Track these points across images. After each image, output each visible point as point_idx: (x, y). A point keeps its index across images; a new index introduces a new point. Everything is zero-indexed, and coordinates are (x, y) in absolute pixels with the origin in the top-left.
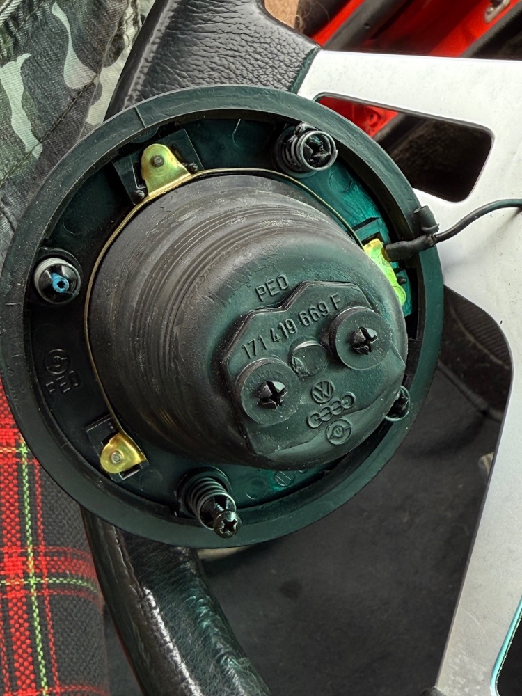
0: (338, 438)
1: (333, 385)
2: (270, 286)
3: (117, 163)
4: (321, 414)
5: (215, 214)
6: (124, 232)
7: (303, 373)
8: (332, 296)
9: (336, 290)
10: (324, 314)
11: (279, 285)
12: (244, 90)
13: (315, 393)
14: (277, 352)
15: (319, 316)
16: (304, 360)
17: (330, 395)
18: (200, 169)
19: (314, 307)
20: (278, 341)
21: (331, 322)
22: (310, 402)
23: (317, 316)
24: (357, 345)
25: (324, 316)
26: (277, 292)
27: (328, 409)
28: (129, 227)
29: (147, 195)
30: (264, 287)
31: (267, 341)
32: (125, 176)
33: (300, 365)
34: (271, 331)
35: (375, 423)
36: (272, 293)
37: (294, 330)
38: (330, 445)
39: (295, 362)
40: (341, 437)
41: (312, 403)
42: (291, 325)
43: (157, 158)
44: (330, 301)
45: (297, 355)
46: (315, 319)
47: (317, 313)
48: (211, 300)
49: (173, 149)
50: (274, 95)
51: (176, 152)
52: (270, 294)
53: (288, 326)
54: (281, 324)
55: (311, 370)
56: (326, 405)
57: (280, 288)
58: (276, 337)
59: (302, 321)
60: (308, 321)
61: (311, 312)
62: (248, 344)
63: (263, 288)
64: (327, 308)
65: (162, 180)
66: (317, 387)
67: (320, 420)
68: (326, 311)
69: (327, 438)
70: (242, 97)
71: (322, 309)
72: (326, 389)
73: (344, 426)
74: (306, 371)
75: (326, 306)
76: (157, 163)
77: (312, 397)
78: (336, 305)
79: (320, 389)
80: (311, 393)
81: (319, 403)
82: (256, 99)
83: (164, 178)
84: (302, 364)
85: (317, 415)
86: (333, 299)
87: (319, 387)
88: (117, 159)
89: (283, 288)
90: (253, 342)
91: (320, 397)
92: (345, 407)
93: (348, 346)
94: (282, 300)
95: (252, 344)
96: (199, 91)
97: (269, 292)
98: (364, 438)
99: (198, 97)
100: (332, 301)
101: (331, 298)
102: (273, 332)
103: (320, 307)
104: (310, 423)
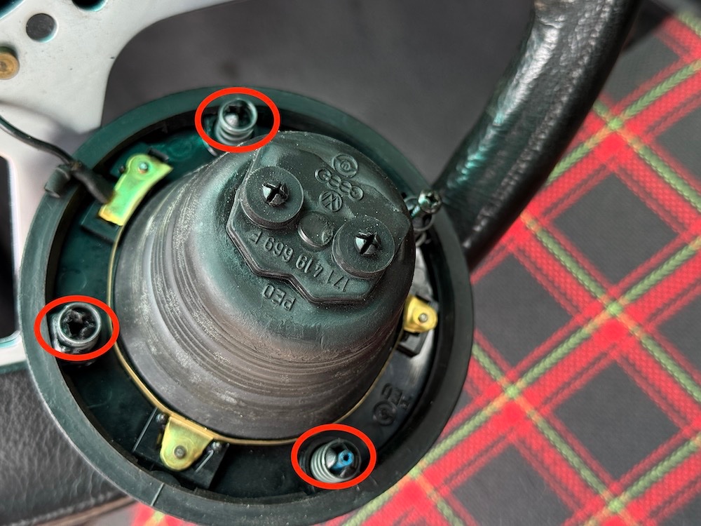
0: (351, 164)
1: (321, 196)
2: (280, 300)
3: (205, 484)
4: (349, 191)
5: (215, 378)
6: (260, 436)
7: (330, 228)
10: (273, 241)
11: (273, 293)
12: (65, 423)
13: (337, 207)
14: (329, 261)
15: (277, 244)
16: (320, 233)
17: (329, 193)
18: (159, 412)
19: (274, 252)
20: (320, 265)
21: (275, 230)
22: (346, 207)
24: (284, 197)
25: (275, 240)
26: (278, 290)
27: (340, 188)
28: (253, 436)
29: (213, 441)
30: (283, 304)
31: (326, 274)
32: (211, 470)
33: (326, 234)
34: (317, 276)
35: (318, 138)
36: (283, 294)
37: (303, 258)
38: (360, 167)
39: (326, 240)
40: (348, 161)
41: (345, 204)
42: (301, 263)
43: (178, 454)
44: (259, 243)
45: (320, 242)
46: (282, 246)
47: (276, 247)
48: (322, 341)
49: (159, 447)
50: (49, 394)
51: (158, 442)
52: (284, 296)
53: (303, 265)
54: (306, 271)
55: (323, 222)
56: (339, 191)
57: (274, 290)
58: (319, 268)
59: (292, 256)
60: (288, 250)
62: (338, 287)
63: (285, 305)
64: (267, 241)
65: (192, 437)
66: (331, 209)
67: (353, 189)
68: (269, 240)
69: (357, 173)
70: (73, 422)
71: (271, 245)
72: (327, 200)
73: (339, 165)
74: (326, 226)
75: (265, 243)
76: (181, 452)
77: (342, 207)
78: (259, 234)
79: (331, 205)
80: (339, 210)
81: (342, 198)
82: (64, 408)
83: (189, 436)
84: (324, 233)
85: (351, 193)
86: (256, 241)
87: (331, 206)
88: (201, 487)
89: (273, 289)
90: (334, 285)
91: (337, 201)
92: (329, 174)
93: (288, 205)
94: (283, 281)
95: (337, 285)
96: (96, 463)
97: (284, 298)
98: (334, 140)
99: (103, 460)
100: (258, 240)
101: (256, 243)
102: (317, 273)
103: (270, 247)
104: (362, 195)
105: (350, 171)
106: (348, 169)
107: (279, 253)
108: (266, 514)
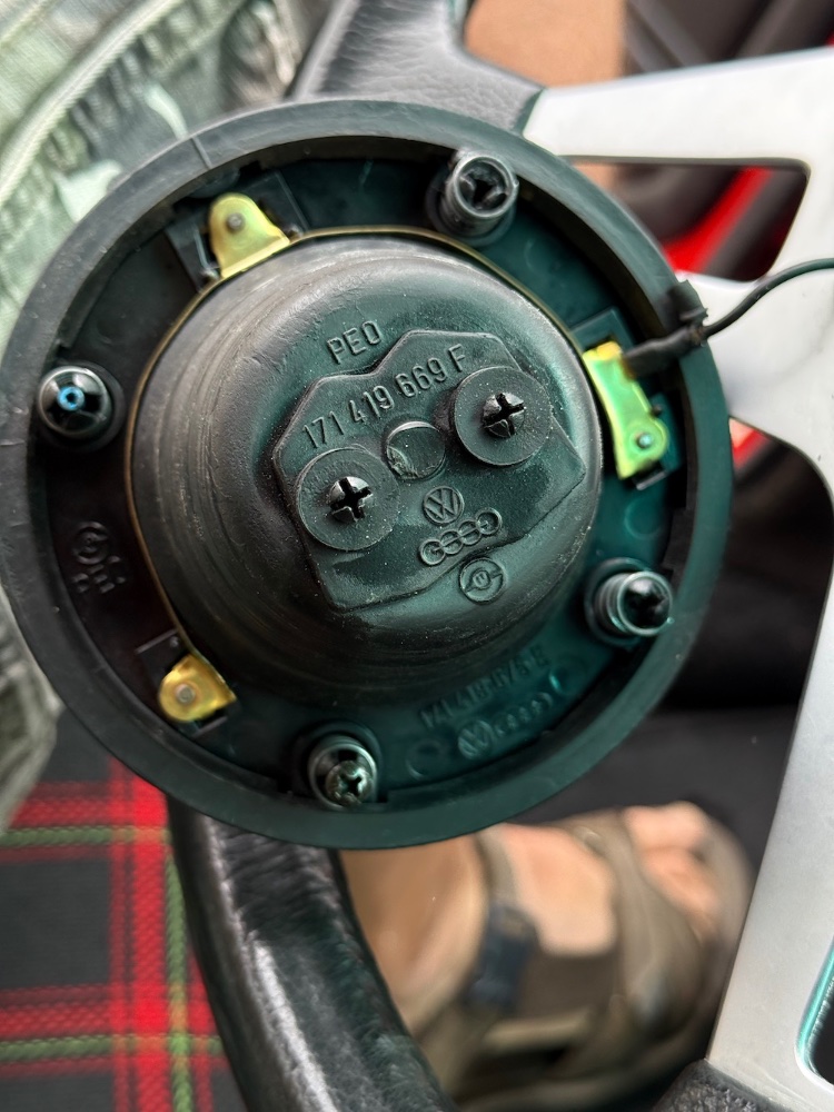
0: (480, 590)
1: (460, 495)
2: (350, 339)
3: (173, 230)
4: (442, 543)
7: (406, 474)
8: (451, 349)
9: (458, 340)
10: (438, 378)
11: (366, 337)
13: (430, 507)
14: (361, 439)
15: (431, 381)
16: (407, 452)
17: (456, 512)
18: (302, 232)
19: (421, 367)
20: (362, 421)
21: (452, 392)
22: (422, 522)
23: (427, 382)
24: (489, 420)
25: (438, 382)
26: (363, 348)
27: (455, 534)
29: (219, 272)
30: (341, 340)
31: (344, 421)
32: (186, 249)
33: (401, 461)
34: (350, 406)
36: (355, 350)
37: (388, 403)
38: (467, 601)
39: (391, 454)
40: (485, 589)
41: (426, 523)
42: (383, 394)
43: (234, 218)
44: (448, 357)
45: (395, 442)
46: (424, 386)
47: (427, 376)
48: (256, 361)
49: (262, 206)
52: (351, 351)
53: (378, 396)
54: (366, 393)
55: (419, 470)
56: (451, 529)
57: (368, 342)
58: (359, 415)
59: (400, 390)
60: (412, 390)
61: (417, 375)
62: (313, 425)
63: (339, 343)
64: (444, 369)
66: (432, 497)
67: (441, 551)
68: (442, 374)
69: (460, 590)
71: (434, 370)
72: (448, 501)
73: (489, 571)
74: (413, 471)
75: (441, 365)
77: (425, 514)
78: (459, 364)
79: (439, 501)
80: (423, 508)
81: (438, 525)
82: (387, 118)
84: (404, 458)
85: (436, 544)
86: (453, 354)
87: (435, 498)
88: (171, 220)
89: (372, 342)
90: (321, 421)
91: (439, 514)
92: (482, 531)
93: (477, 425)
94: (373, 363)
95: (318, 425)
97: (350, 348)
100: (451, 357)
101: (450, 353)
102: (354, 407)
103: (431, 366)
104: (424, 557)
105: (471, 581)
106: (474, 579)
107: (416, 374)
108: (78, 266)
